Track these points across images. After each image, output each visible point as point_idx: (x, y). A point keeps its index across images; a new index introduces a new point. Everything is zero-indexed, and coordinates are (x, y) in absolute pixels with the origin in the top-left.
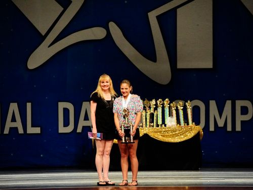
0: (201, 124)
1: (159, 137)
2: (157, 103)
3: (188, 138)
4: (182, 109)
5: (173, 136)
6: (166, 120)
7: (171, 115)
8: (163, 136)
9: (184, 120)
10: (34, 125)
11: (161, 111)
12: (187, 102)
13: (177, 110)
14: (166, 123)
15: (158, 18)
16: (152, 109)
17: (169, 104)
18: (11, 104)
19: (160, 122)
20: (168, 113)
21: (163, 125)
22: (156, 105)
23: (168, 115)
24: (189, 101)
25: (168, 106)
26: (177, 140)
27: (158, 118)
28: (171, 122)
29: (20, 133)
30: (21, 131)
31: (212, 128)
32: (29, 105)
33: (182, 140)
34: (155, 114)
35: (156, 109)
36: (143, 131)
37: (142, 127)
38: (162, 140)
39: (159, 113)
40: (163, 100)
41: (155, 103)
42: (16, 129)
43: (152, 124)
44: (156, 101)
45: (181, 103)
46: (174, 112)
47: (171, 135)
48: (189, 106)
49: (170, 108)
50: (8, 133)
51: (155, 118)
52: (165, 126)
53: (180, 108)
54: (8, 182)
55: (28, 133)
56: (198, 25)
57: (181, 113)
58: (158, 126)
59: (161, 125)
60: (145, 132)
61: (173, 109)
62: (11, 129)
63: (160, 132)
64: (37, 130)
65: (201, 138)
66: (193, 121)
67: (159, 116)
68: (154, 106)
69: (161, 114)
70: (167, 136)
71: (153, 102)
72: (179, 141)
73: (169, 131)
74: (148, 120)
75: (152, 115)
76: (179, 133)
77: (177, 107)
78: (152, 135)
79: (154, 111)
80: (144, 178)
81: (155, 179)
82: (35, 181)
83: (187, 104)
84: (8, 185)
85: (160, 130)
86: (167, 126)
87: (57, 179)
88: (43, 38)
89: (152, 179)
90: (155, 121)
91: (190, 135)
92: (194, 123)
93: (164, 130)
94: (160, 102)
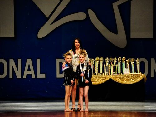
0: (145, 73)
1: (119, 81)
2: (117, 60)
3: (137, 82)
4: (134, 64)
5: (127, 80)
6: (123, 70)
7: (126, 67)
8: (121, 80)
9: (134, 70)
10: (41, 73)
11: (120, 65)
12: (137, 59)
13: (130, 64)
14: (123, 72)
15: (119, 6)
16: (115, 64)
17: (125, 60)
18: (28, 60)
19: (119, 71)
20: (124, 66)
21: (122, 73)
22: (117, 61)
23: (125, 67)
24: (138, 59)
25: (125, 61)
26: (130, 82)
27: (119, 69)
28: (126, 71)
29: (33, 77)
30: (33, 76)
31: (152, 76)
32: (38, 60)
33: (133, 83)
34: (116, 67)
35: (117, 63)
36: (109, 77)
37: (108, 74)
38: (121, 83)
39: (119, 66)
40: (122, 58)
41: (116, 60)
42: (31, 75)
43: (115, 73)
44: (117, 59)
45: (133, 60)
46: (128, 65)
47: (126, 80)
48: (138, 61)
49: (126, 63)
50: (25, 77)
51: (116, 69)
52: (123, 74)
53: (132, 63)
54: (26, 107)
55: (38, 77)
56: (144, 11)
57: (133, 66)
58: (118, 73)
59: (120, 73)
60: (110, 78)
61: (128, 63)
62: (27, 75)
63: (120, 78)
64: (43, 76)
65: (145, 82)
66: (140, 71)
67: (119, 68)
68: (116, 62)
69: (120, 66)
70: (123, 80)
71: (116, 59)
72: (132, 83)
73: (125, 77)
74: (112, 70)
75: (114, 67)
76: (131, 79)
77: (130, 62)
78: (114, 79)
79: (116, 65)
80: (110, 106)
81: (116, 107)
82: (42, 107)
83: (136, 60)
84: (26, 109)
85: (120, 76)
86: (124, 74)
87: (56, 106)
88: (47, 19)
89: (114, 107)
90: (116, 71)
91: (138, 80)
92: (141, 72)
93: (122, 76)
94: (120, 59)
